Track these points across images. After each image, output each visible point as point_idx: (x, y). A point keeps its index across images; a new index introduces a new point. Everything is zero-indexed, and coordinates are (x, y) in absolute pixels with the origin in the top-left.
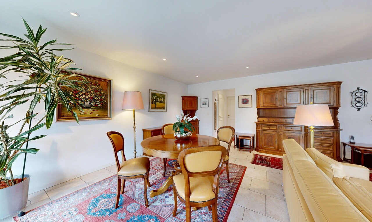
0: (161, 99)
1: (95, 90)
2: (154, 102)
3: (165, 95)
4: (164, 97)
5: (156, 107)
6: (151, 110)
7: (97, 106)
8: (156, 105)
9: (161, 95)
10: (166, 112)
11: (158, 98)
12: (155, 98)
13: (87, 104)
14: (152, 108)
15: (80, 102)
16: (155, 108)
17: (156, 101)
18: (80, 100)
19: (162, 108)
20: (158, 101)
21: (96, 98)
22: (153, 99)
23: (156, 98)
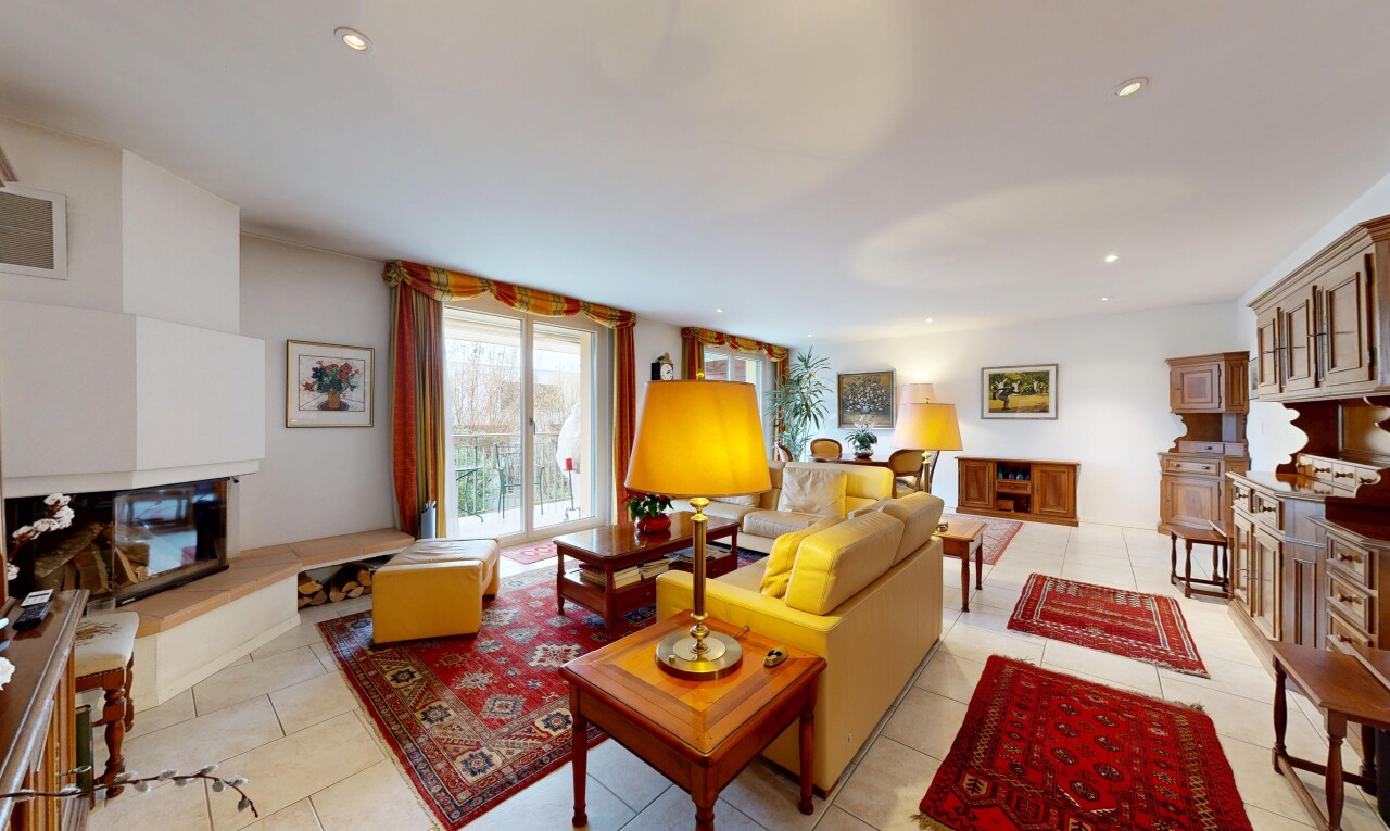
0: (1025, 386)
1: (874, 390)
2: (997, 395)
3: (1047, 373)
4: (1043, 378)
5: (1009, 406)
6: (987, 414)
7: (877, 411)
8: (1006, 402)
9: (1027, 373)
10: (1056, 418)
11: (1015, 385)
12: (1001, 386)
13: (865, 408)
14: (991, 411)
15: (859, 407)
16: (1005, 409)
17: (1009, 391)
18: (858, 404)
19: (1036, 407)
20: (1016, 390)
21: (876, 400)
22: (995, 388)
23: (1005, 385)
